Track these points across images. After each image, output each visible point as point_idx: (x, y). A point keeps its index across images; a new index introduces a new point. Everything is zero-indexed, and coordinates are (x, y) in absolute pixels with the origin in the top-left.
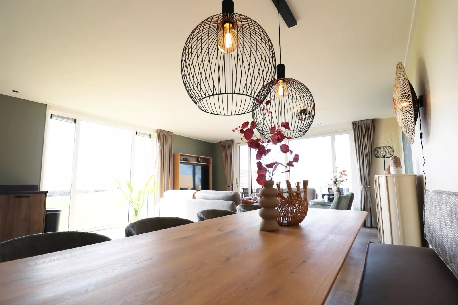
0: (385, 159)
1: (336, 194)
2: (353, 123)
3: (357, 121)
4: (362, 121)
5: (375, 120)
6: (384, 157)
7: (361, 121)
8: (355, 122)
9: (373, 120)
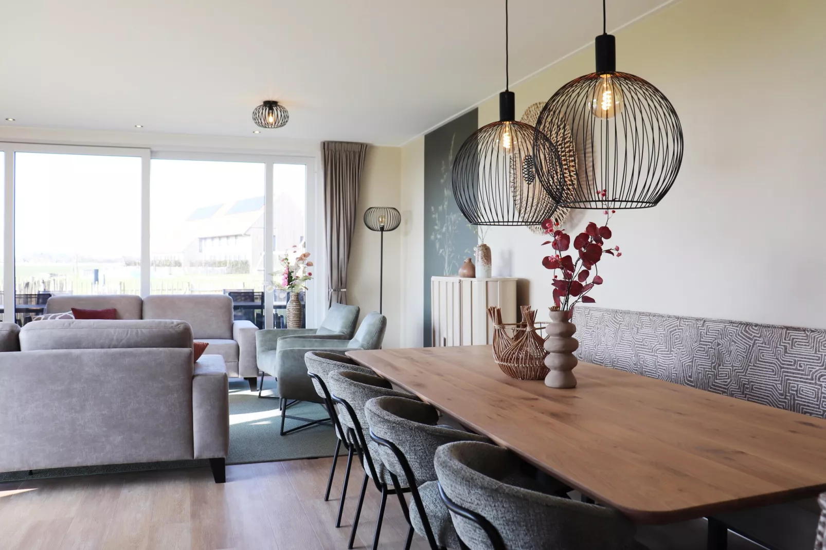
0: (384, 232)
1: (291, 308)
2: (324, 143)
3: (332, 142)
4: (343, 144)
5: (366, 146)
6: (382, 229)
7: (341, 143)
8: (329, 143)
9: (362, 144)
